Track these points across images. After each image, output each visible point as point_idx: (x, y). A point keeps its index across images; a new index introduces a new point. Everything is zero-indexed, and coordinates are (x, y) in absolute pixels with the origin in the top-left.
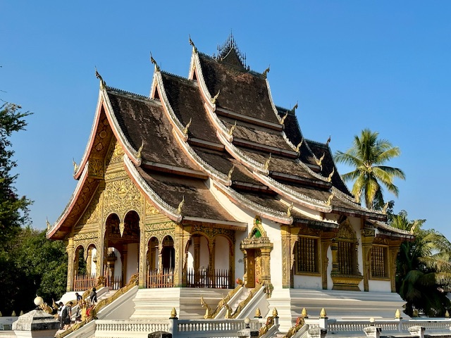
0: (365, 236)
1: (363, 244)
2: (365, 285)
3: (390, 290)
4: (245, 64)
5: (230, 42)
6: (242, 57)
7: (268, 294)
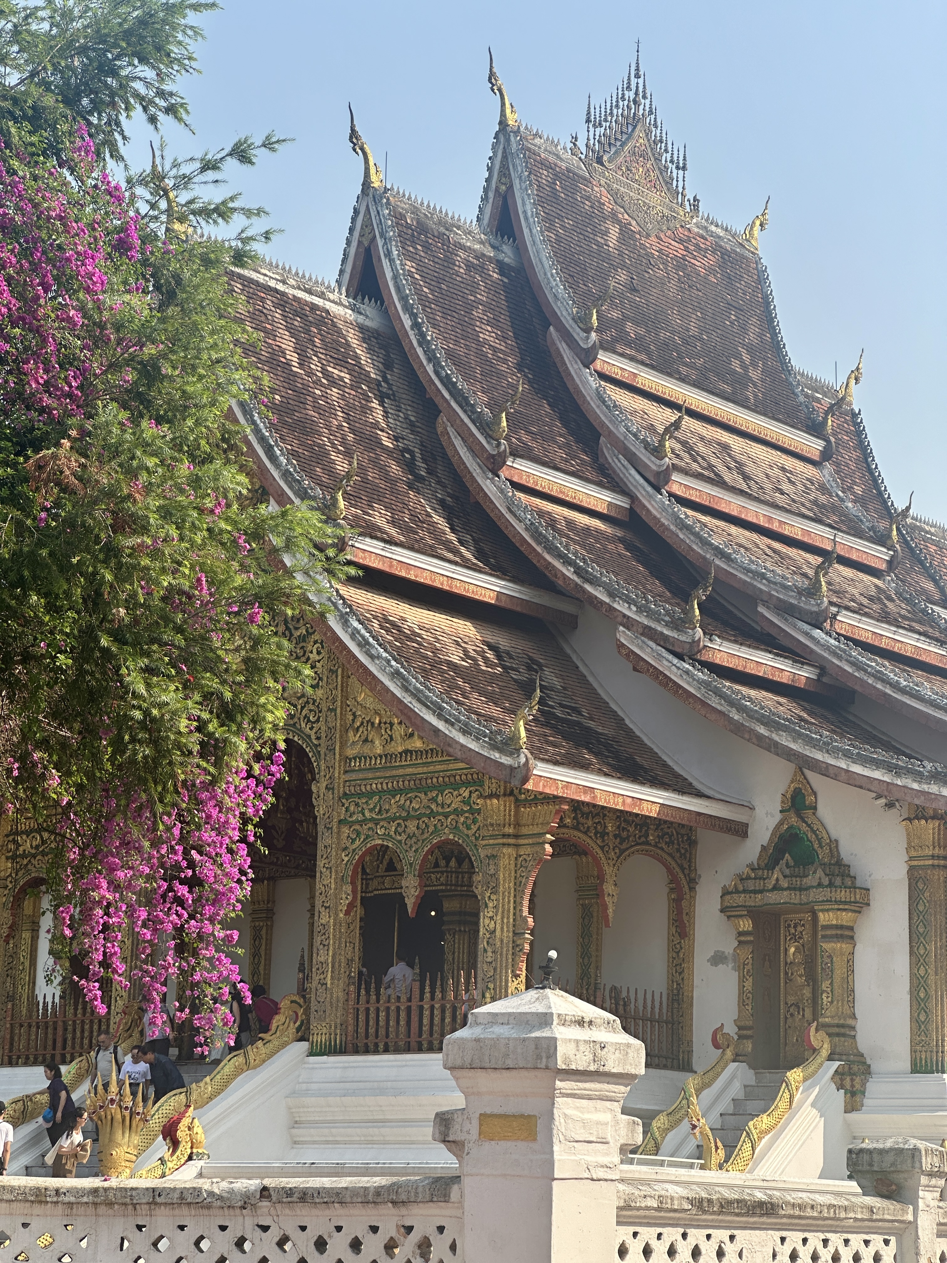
4: (680, 190)
5: (632, 95)
6: (672, 161)
7: (853, 1094)
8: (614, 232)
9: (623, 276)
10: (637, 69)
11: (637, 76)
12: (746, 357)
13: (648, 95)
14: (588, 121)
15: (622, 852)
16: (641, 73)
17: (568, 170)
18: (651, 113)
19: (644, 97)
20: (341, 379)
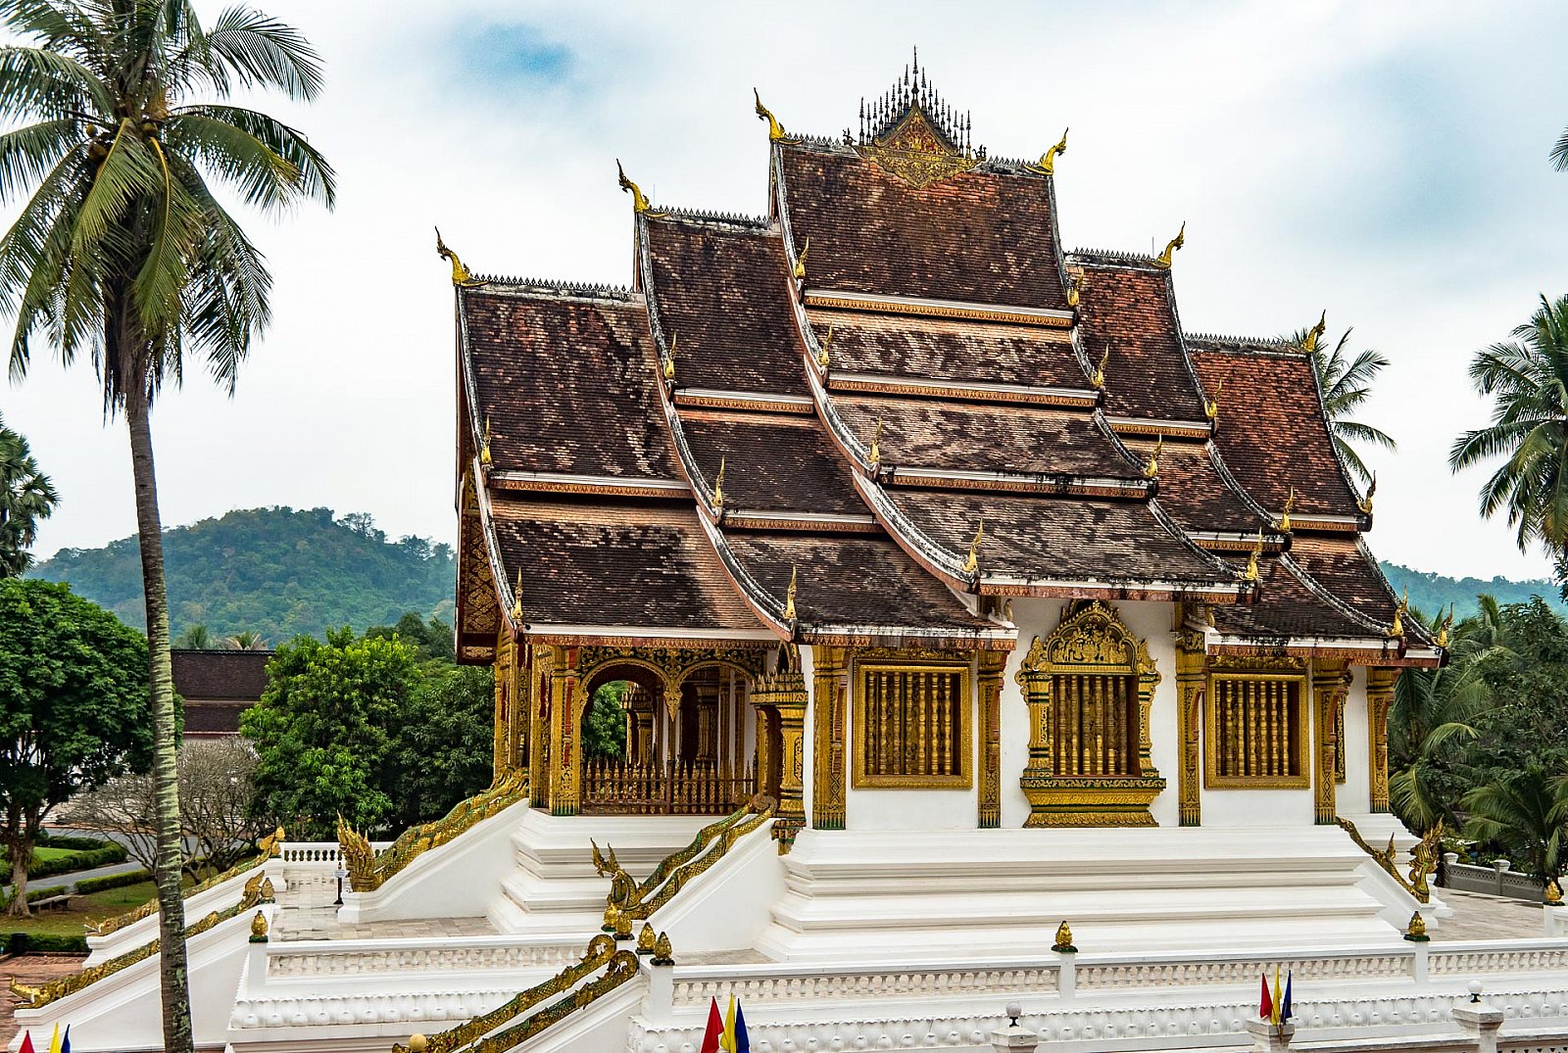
0: (1185, 652)
1: (1182, 677)
2: (1181, 805)
3: (1313, 819)
4: (965, 144)
5: (911, 87)
6: (955, 126)
7: (783, 841)
8: (877, 193)
9: (878, 224)
10: (916, 67)
11: (916, 72)
12: (1011, 258)
13: (928, 86)
14: (862, 116)
15: (684, 668)
16: (919, 69)
17: (835, 158)
18: (931, 95)
19: (924, 86)
20: (587, 352)
